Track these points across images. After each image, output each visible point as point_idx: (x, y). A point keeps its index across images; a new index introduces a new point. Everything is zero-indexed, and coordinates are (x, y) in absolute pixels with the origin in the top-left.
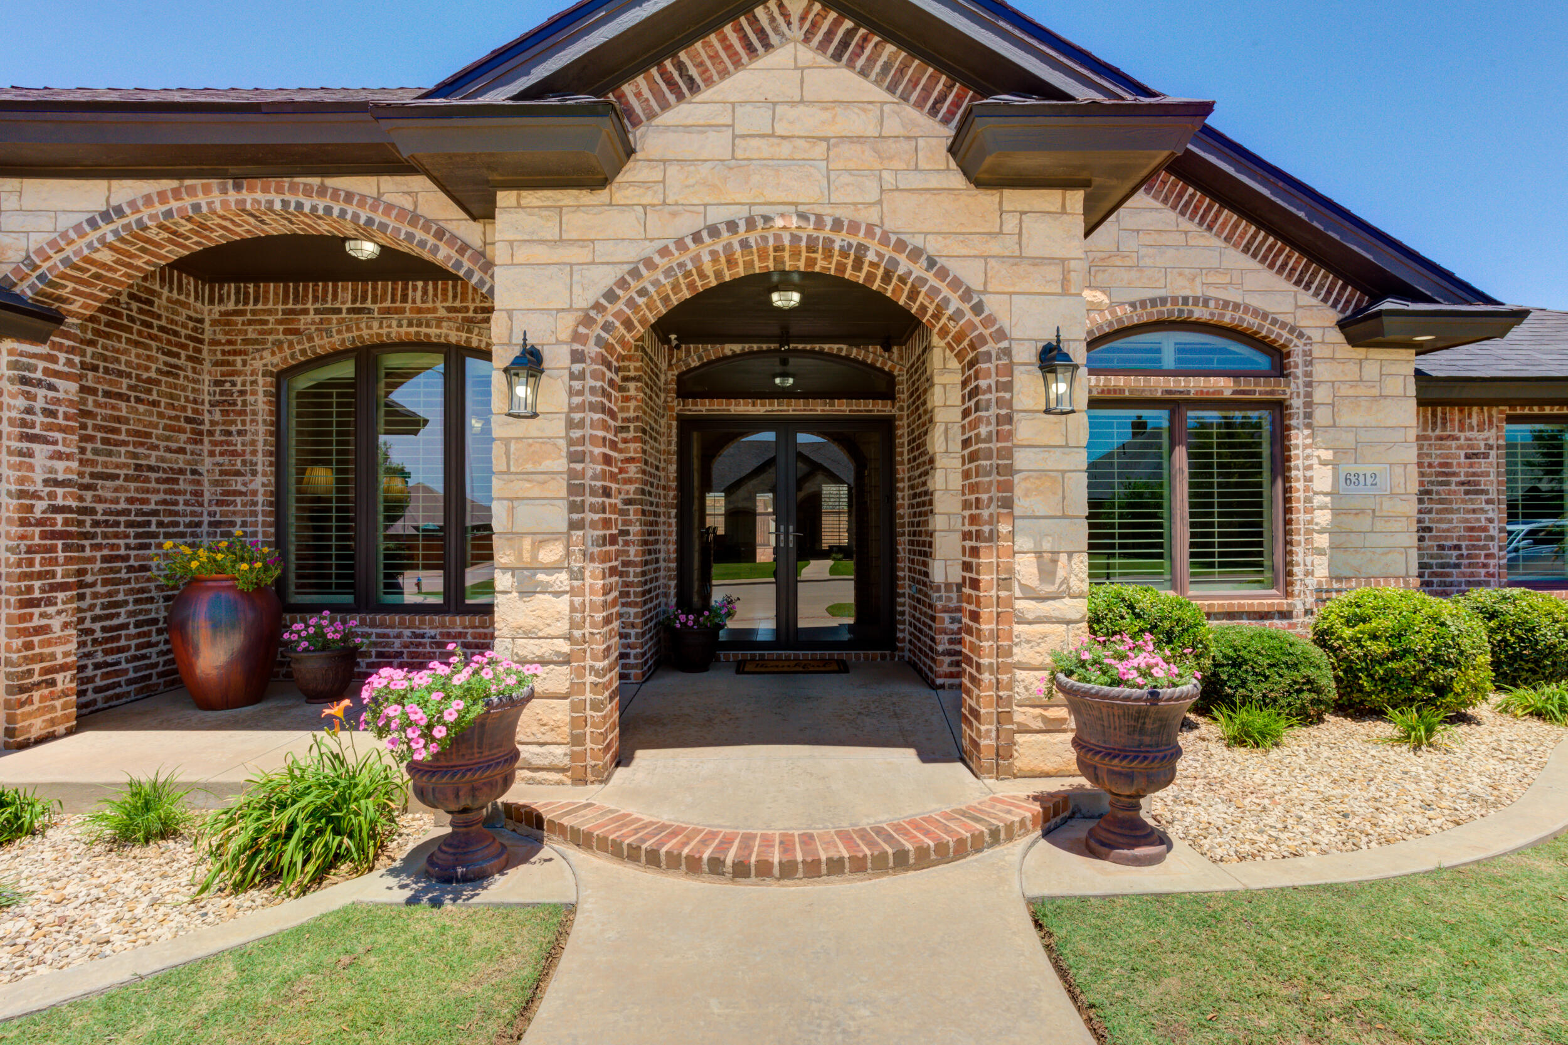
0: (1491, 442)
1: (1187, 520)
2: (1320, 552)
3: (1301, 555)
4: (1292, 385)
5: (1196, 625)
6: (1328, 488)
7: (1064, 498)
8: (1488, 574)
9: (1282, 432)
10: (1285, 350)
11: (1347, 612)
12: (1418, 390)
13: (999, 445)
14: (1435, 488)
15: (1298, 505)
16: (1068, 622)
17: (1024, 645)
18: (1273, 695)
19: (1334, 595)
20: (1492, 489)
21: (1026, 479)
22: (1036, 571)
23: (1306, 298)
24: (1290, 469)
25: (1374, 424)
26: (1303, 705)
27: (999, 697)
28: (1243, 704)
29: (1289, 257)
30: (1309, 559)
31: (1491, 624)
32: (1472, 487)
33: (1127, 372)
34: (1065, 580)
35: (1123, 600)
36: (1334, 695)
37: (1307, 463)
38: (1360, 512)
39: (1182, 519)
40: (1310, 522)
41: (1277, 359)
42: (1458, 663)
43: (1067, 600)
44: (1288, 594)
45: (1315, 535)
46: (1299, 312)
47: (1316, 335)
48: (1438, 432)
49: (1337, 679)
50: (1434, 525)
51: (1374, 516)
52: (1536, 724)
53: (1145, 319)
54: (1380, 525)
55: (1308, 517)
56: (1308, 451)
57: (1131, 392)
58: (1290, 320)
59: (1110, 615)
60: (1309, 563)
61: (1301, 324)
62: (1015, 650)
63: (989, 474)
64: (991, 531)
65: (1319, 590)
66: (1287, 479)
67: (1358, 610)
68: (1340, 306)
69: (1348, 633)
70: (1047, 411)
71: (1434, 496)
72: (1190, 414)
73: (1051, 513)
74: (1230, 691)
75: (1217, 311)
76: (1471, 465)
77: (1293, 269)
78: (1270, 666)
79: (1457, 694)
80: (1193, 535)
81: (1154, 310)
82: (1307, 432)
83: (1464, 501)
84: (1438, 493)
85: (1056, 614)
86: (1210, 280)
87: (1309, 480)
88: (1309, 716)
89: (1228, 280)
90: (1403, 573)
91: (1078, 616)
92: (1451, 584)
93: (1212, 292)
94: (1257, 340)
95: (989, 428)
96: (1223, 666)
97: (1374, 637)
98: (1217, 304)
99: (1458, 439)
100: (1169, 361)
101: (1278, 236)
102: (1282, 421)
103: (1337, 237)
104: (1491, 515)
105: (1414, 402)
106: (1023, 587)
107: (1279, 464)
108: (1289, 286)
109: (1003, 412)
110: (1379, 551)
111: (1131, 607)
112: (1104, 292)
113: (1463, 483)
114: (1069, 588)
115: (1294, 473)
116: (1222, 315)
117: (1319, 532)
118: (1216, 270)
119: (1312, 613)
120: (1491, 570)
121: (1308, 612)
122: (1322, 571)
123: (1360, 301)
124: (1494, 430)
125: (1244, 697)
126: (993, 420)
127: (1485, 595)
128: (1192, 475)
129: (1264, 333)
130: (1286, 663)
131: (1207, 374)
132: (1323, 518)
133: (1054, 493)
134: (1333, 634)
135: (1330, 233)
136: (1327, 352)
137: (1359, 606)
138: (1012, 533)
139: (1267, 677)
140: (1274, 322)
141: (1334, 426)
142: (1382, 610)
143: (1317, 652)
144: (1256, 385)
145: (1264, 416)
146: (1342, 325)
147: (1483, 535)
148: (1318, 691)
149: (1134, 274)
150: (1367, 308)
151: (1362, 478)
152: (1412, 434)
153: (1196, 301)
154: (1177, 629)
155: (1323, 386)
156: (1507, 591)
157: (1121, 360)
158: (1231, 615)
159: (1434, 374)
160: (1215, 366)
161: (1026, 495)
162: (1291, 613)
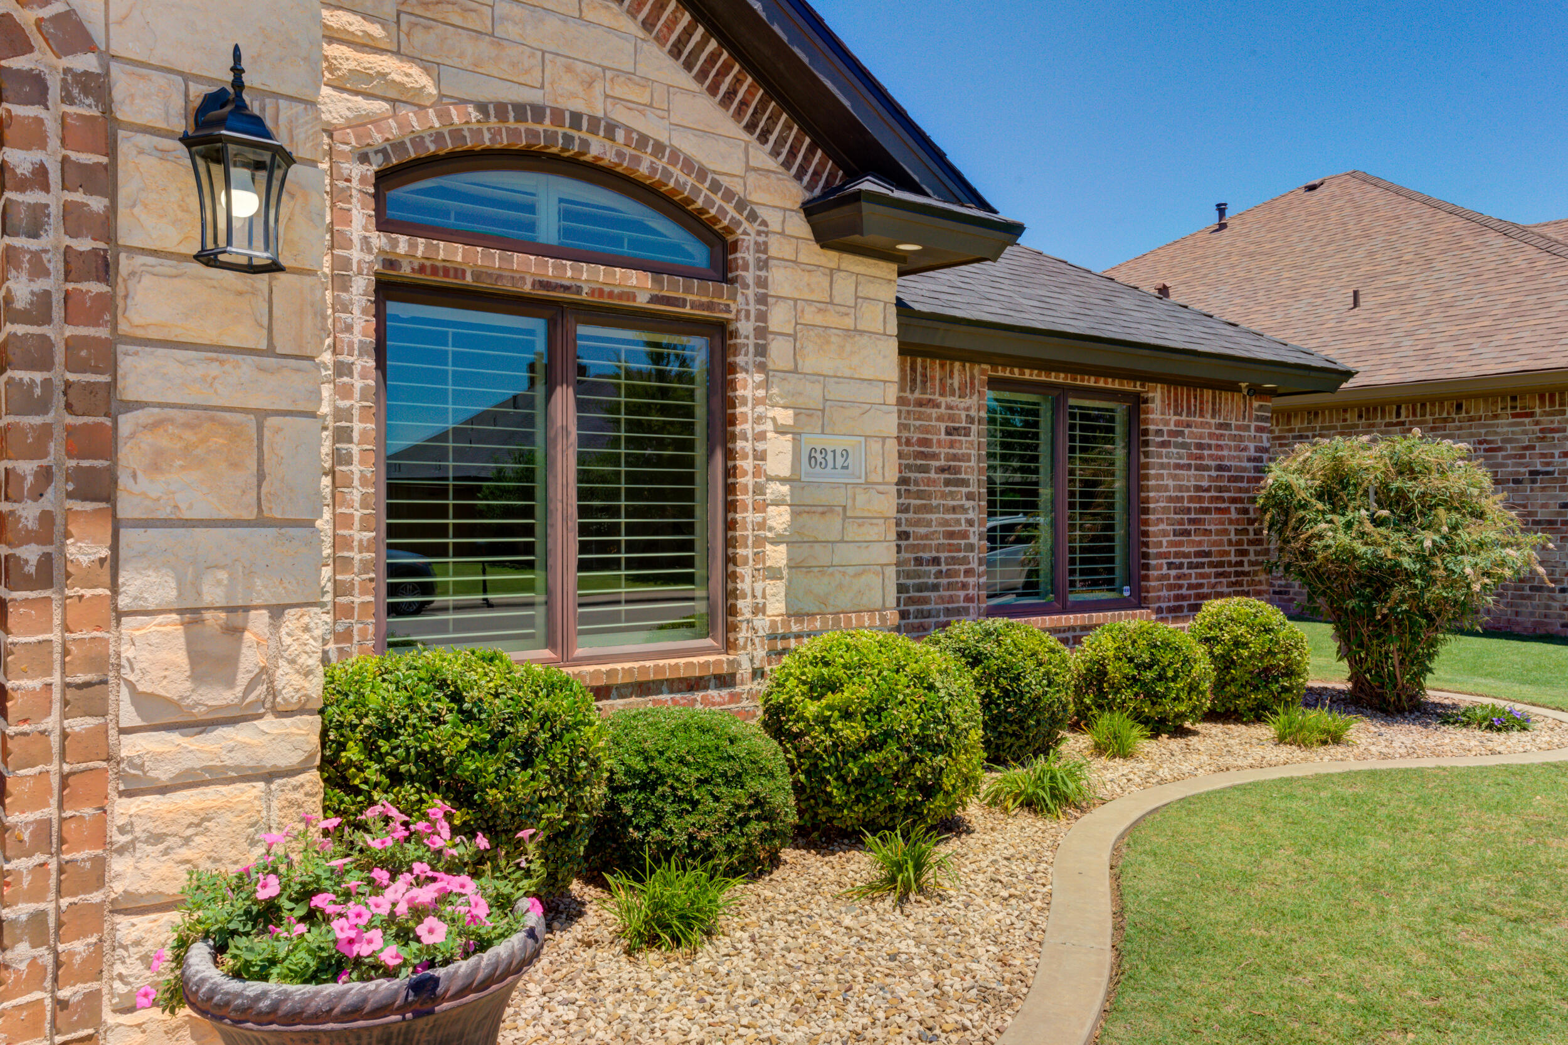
0: (973, 413)
1: (575, 521)
2: (774, 574)
3: (748, 580)
4: (740, 298)
5: (576, 725)
6: (786, 472)
7: (261, 477)
8: (968, 599)
9: (724, 376)
10: (730, 238)
11: (811, 673)
12: (899, 326)
13: (70, 331)
14: (912, 475)
15: (744, 498)
16: (269, 776)
17: (144, 848)
18: (704, 834)
19: (793, 643)
20: (973, 478)
21: (156, 425)
22: (181, 658)
23: (761, 156)
24: (733, 437)
25: (847, 373)
26: (749, 845)
27: (62, 1005)
28: (657, 861)
29: (738, 81)
30: (759, 586)
31: (975, 672)
32: (952, 475)
33: (470, 238)
34: (264, 674)
35: (442, 685)
36: (793, 819)
37: (759, 428)
38: (827, 510)
39: (565, 519)
40: (762, 525)
41: (718, 250)
42: (949, 745)
43: (269, 724)
44: (729, 646)
45: (768, 547)
46: (752, 177)
47: (774, 221)
48: (917, 394)
49: (798, 788)
50: (910, 529)
51: (845, 517)
52: (1026, 819)
53: (504, 142)
54: (852, 532)
55: (759, 517)
56: (760, 409)
57: (477, 275)
58: (737, 187)
59: (413, 719)
60: (759, 594)
61: (754, 197)
62: (117, 865)
63: (42, 406)
64: (46, 561)
65: (773, 637)
66: (730, 454)
67: (825, 671)
68: (806, 179)
69: (812, 709)
70: (208, 258)
71: (913, 488)
72: (582, 330)
73: (226, 514)
74: (637, 835)
75: (628, 151)
76: (952, 445)
77: (744, 103)
78: (701, 782)
79: (947, 793)
80: (584, 547)
81: (522, 127)
82: (759, 377)
83: (944, 496)
84: (916, 483)
85: (240, 758)
86: (618, 92)
87: (760, 456)
88: (758, 861)
89: (646, 99)
90: (879, 605)
91: (294, 759)
92: (929, 615)
93: (620, 115)
94: (689, 214)
95: (41, 285)
96: (625, 789)
97: (847, 715)
98: (628, 137)
99: (938, 406)
100: (548, 230)
101: (726, 42)
102: (724, 357)
103: (806, 60)
104: (971, 515)
105: (893, 345)
106: (139, 699)
107: (719, 428)
108: (737, 130)
109: (84, 244)
110: (851, 571)
111: (457, 697)
112: (427, 71)
113: (942, 470)
114: (273, 692)
115: (740, 444)
116: (637, 160)
117: (774, 542)
118: (630, 76)
119: (763, 675)
120: (971, 592)
121: (758, 673)
122: (776, 607)
123: (832, 175)
124: (975, 397)
125: (661, 844)
126: (55, 265)
127: (966, 629)
128: (583, 441)
129: (700, 203)
130: (724, 775)
131: (611, 261)
132: (779, 518)
133: (234, 465)
134: (792, 711)
135: (796, 50)
136: (788, 252)
137: (827, 664)
138: (113, 564)
139: (695, 804)
140: (715, 187)
141: (795, 371)
142: (854, 669)
143: (768, 748)
144: (687, 290)
145: (697, 348)
146: (809, 209)
147: (963, 542)
148: (769, 817)
149: (484, 47)
150: (840, 188)
151: (830, 457)
152: (892, 393)
153: (594, 122)
154: (543, 736)
155: (781, 304)
156: (991, 623)
157: (461, 216)
158: (643, 688)
159: (917, 307)
160: (625, 250)
161: (155, 467)
162: (733, 676)
